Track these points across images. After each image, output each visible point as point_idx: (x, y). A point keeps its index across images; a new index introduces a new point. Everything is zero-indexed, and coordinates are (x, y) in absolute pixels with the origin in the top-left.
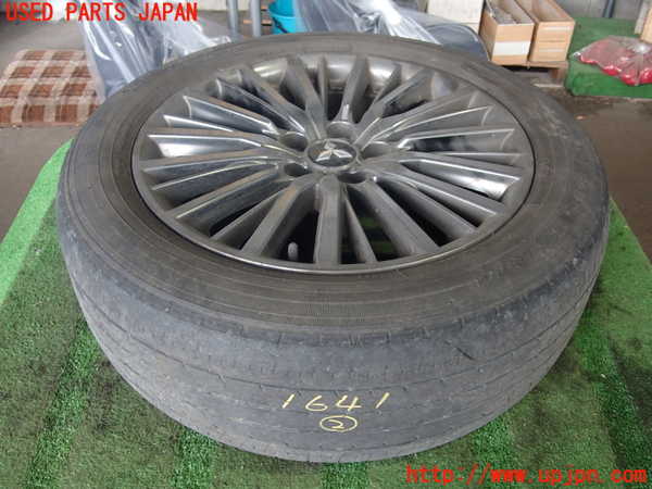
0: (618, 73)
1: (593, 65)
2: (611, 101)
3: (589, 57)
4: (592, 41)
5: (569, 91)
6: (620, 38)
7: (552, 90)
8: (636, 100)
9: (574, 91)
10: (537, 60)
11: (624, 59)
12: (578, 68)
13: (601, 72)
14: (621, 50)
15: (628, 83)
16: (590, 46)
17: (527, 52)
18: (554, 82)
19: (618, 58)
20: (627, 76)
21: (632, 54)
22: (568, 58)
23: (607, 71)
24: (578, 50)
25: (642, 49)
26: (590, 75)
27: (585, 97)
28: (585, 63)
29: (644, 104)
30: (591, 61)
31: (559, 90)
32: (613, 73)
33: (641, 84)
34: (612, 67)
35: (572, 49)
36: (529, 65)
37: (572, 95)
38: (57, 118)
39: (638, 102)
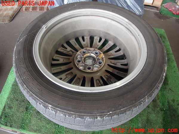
0: (172, 11)
1: (167, 8)
2: (170, 17)
3: (166, 6)
4: (167, 3)
5: (160, 13)
6: (173, 3)
7: (157, 12)
8: (175, 18)
9: (162, 13)
10: (154, 5)
11: (173, 8)
12: (163, 8)
13: (168, 10)
14: (173, 6)
15: (173, 14)
16: (166, 4)
17: (152, 3)
18: (157, 10)
19: (172, 8)
20: (174, 12)
21: (175, 7)
22: (161, 5)
23: (169, 10)
24: (163, 4)
25: (178, 7)
26: (166, 10)
27: (164, 15)
28: (165, 7)
29: (176, 19)
30: (166, 7)
31: (158, 13)
32: (171, 11)
33: (176, 15)
34: (170, 9)
35: (162, 3)
36: (152, 6)
37: (161, 14)
38: (40, 10)
39: (175, 19)
